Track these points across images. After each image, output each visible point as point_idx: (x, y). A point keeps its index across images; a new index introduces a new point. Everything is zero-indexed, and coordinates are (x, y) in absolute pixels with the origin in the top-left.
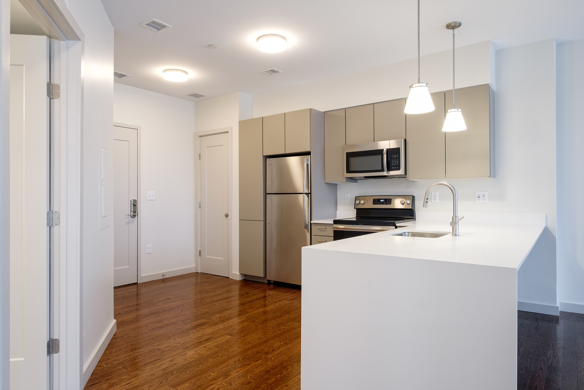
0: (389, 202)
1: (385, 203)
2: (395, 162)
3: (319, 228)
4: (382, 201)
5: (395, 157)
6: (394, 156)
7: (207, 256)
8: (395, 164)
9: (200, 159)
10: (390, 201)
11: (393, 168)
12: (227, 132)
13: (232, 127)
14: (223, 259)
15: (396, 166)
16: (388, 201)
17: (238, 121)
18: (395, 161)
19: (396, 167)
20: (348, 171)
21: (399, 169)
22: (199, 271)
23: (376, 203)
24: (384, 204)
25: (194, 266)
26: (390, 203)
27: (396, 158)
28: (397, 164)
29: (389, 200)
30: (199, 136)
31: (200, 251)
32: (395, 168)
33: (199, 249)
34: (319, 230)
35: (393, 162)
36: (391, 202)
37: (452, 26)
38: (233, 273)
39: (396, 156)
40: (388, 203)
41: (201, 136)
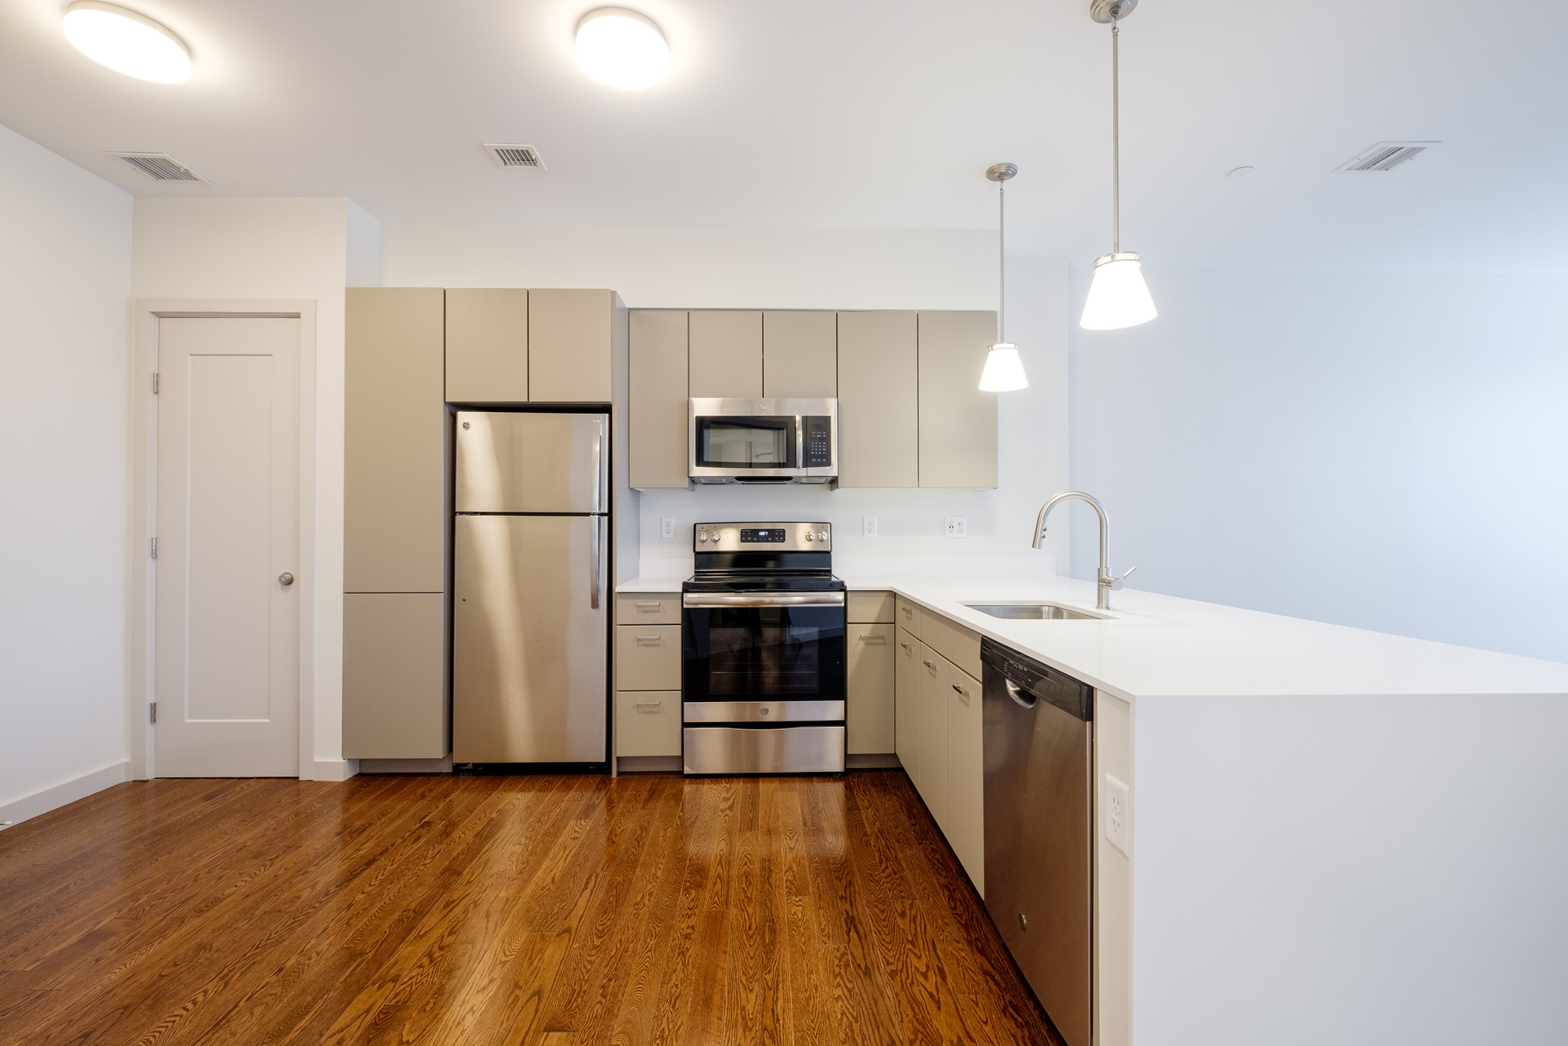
0: (779, 536)
1: (770, 539)
2: (818, 448)
3: (638, 604)
4: (762, 534)
5: (818, 436)
6: (816, 434)
7: (188, 721)
8: (818, 451)
9: (157, 393)
10: (781, 534)
11: (814, 460)
12: (297, 316)
13: (316, 301)
14: (268, 721)
15: (821, 456)
16: (777, 535)
17: (344, 287)
18: (818, 445)
19: (822, 461)
20: (701, 461)
21: (828, 463)
22: (150, 775)
23: (749, 538)
24: (767, 541)
25: (125, 760)
26: (781, 538)
27: (822, 440)
28: (822, 451)
29: (779, 533)
30: (153, 313)
31: (154, 707)
32: (819, 460)
33: (151, 700)
34: (640, 609)
35: (814, 448)
36: (784, 536)
37: (999, 174)
38: (316, 760)
39: (822, 434)
40: (777, 538)
41: (161, 315)
